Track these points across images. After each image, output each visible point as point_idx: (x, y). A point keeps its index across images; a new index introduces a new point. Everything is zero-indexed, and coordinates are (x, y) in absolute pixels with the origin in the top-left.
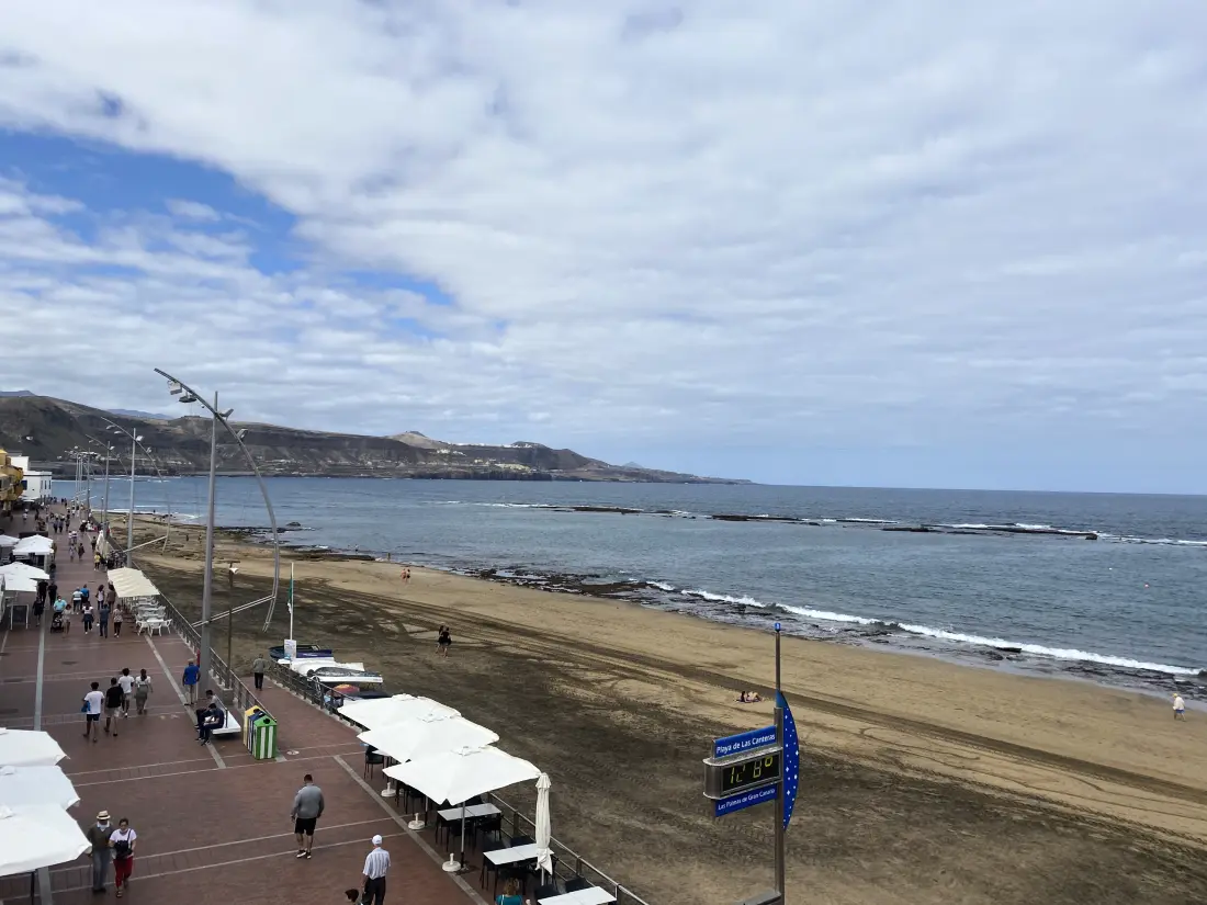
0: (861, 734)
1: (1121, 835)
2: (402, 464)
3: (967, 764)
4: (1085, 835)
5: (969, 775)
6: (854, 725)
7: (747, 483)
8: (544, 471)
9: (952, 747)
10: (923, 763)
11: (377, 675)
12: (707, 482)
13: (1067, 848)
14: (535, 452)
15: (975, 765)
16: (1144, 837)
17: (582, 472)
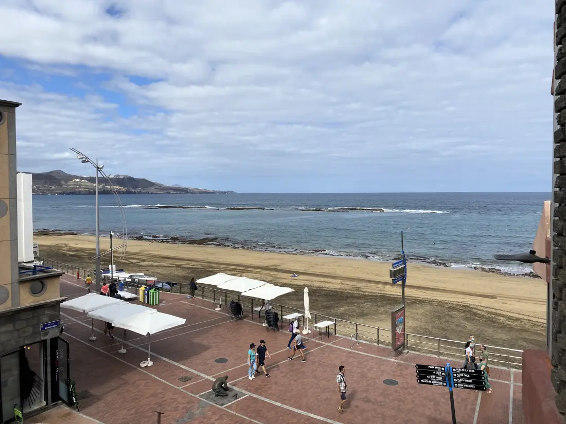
0: (342, 283)
1: (441, 303)
2: (53, 188)
3: (382, 289)
4: (431, 304)
5: (385, 292)
6: (339, 281)
7: (232, 193)
8: (131, 189)
9: (373, 285)
10: (369, 290)
11: (154, 277)
12: (214, 193)
13: (429, 307)
14: (126, 179)
15: (384, 289)
16: (446, 303)
17: (152, 190)
